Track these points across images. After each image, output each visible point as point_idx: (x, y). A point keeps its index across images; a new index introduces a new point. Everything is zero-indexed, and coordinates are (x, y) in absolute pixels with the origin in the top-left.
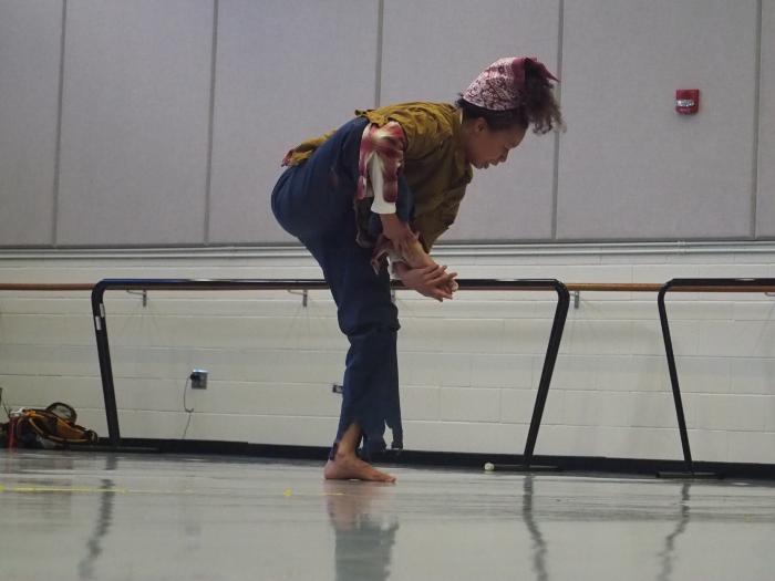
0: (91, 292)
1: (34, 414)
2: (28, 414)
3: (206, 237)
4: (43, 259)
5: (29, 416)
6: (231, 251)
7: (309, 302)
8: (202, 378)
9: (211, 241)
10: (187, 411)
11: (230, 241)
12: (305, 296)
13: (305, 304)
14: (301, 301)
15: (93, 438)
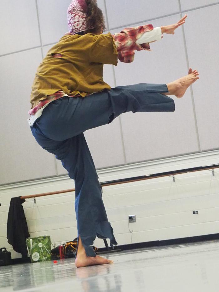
0: (75, 192)
1: (72, 243)
2: (69, 243)
3: (125, 161)
4: (53, 182)
5: (71, 244)
6: (137, 165)
7: (175, 179)
8: (133, 218)
9: (128, 162)
10: (130, 232)
11: (136, 161)
12: (174, 177)
13: (174, 181)
14: (173, 180)
15: (96, 249)
